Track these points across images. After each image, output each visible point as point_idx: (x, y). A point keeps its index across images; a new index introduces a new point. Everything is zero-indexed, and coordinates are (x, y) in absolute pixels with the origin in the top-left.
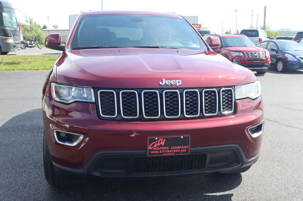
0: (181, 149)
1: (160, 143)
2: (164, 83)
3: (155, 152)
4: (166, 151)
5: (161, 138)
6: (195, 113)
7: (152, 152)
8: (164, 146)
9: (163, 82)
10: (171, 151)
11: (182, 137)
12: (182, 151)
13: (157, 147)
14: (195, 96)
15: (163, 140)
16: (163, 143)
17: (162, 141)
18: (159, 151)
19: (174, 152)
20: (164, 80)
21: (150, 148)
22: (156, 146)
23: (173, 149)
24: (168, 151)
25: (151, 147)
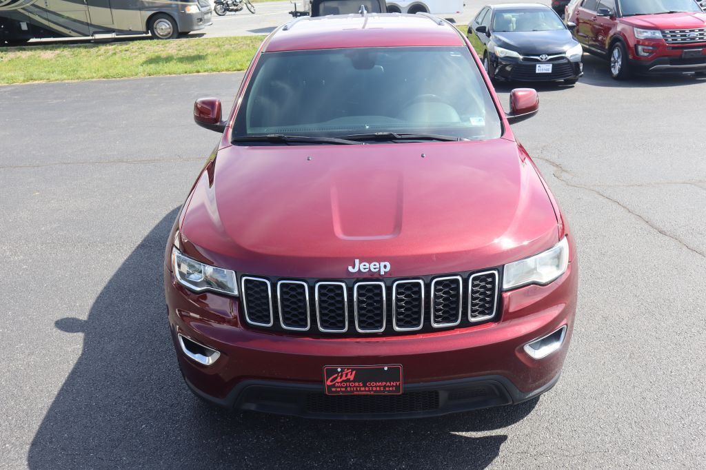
0: (385, 387)
1: (346, 376)
2: (356, 270)
3: (338, 389)
4: (358, 389)
5: (348, 369)
6: (414, 323)
7: (334, 389)
8: (354, 381)
9: (354, 268)
10: (367, 389)
11: (386, 368)
12: (387, 389)
13: (341, 382)
14: (414, 293)
15: (352, 372)
16: (351, 377)
17: (349, 374)
18: (346, 387)
19: (372, 390)
20: (357, 261)
21: (329, 383)
22: (339, 380)
23: (371, 386)
24: (363, 389)
25: (331, 382)
